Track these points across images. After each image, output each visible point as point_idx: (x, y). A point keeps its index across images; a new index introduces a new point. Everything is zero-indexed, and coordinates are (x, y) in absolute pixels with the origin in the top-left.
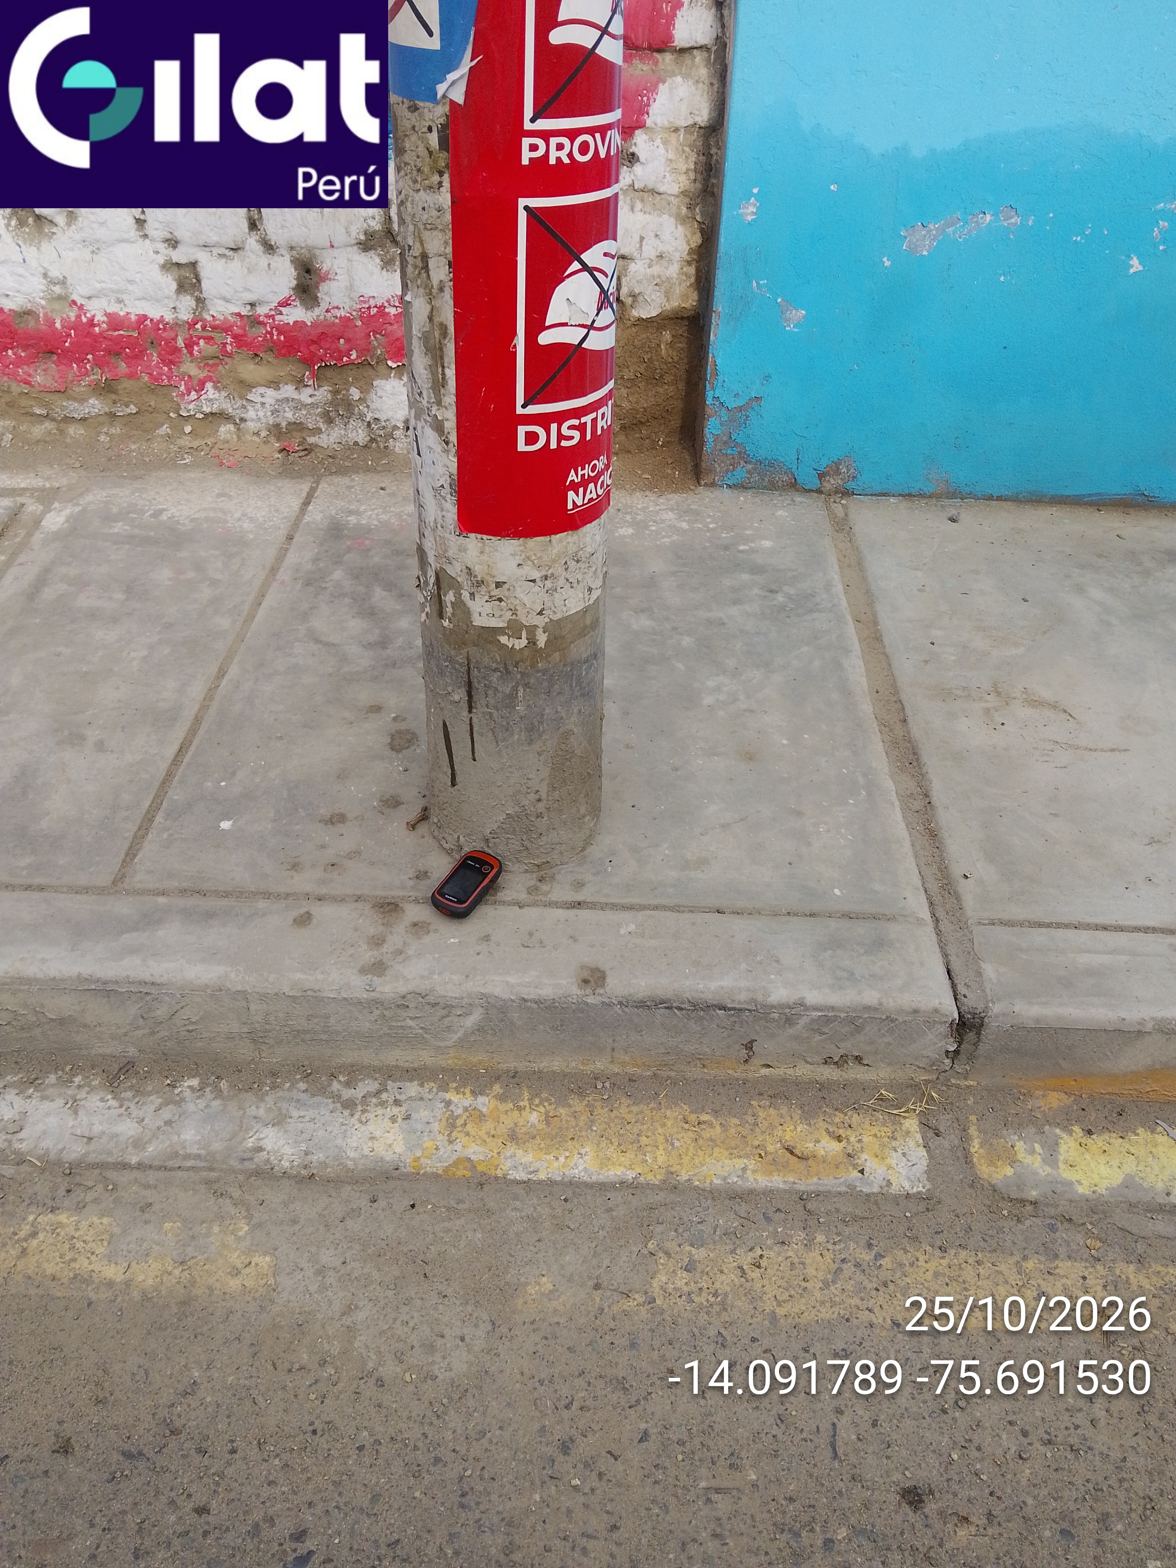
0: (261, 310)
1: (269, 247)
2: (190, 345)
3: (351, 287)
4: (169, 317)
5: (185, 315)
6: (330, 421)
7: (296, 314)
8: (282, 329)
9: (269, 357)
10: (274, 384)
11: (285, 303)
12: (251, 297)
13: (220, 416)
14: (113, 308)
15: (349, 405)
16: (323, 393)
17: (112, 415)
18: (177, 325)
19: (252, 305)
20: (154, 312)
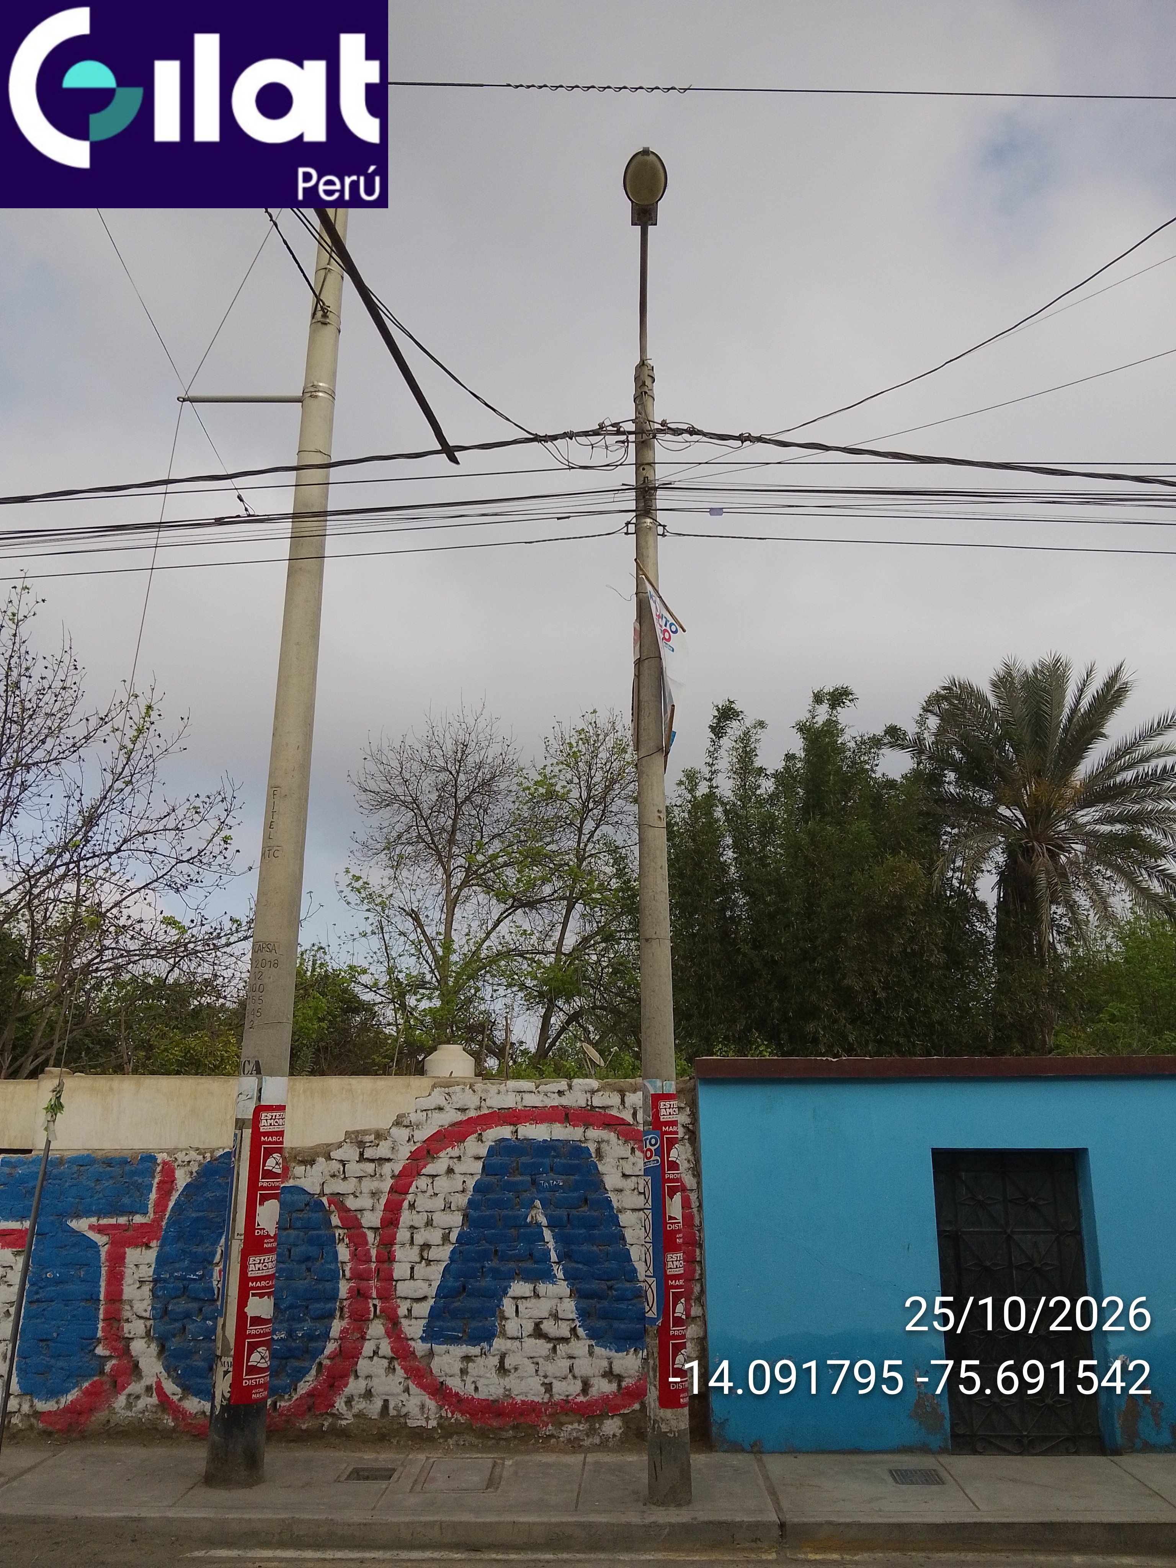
0: (570, 1398)
1: (575, 1377)
2: (546, 1411)
3: (599, 1389)
4: (541, 1401)
5: (546, 1400)
6: (588, 1436)
7: (581, 1399)
8: (576, 1404)
9: (570, 1414)
10: (571, 1423)
11: (578, 1395)
12: (567, 1393)
13: (552, 1436)
14: (524, 1398)
15: (595, 1430)
16: (587, 1426)
17: (515, 1437)
18: (543, 1403)
19: (567, 1396)
20: (536, 1399)
